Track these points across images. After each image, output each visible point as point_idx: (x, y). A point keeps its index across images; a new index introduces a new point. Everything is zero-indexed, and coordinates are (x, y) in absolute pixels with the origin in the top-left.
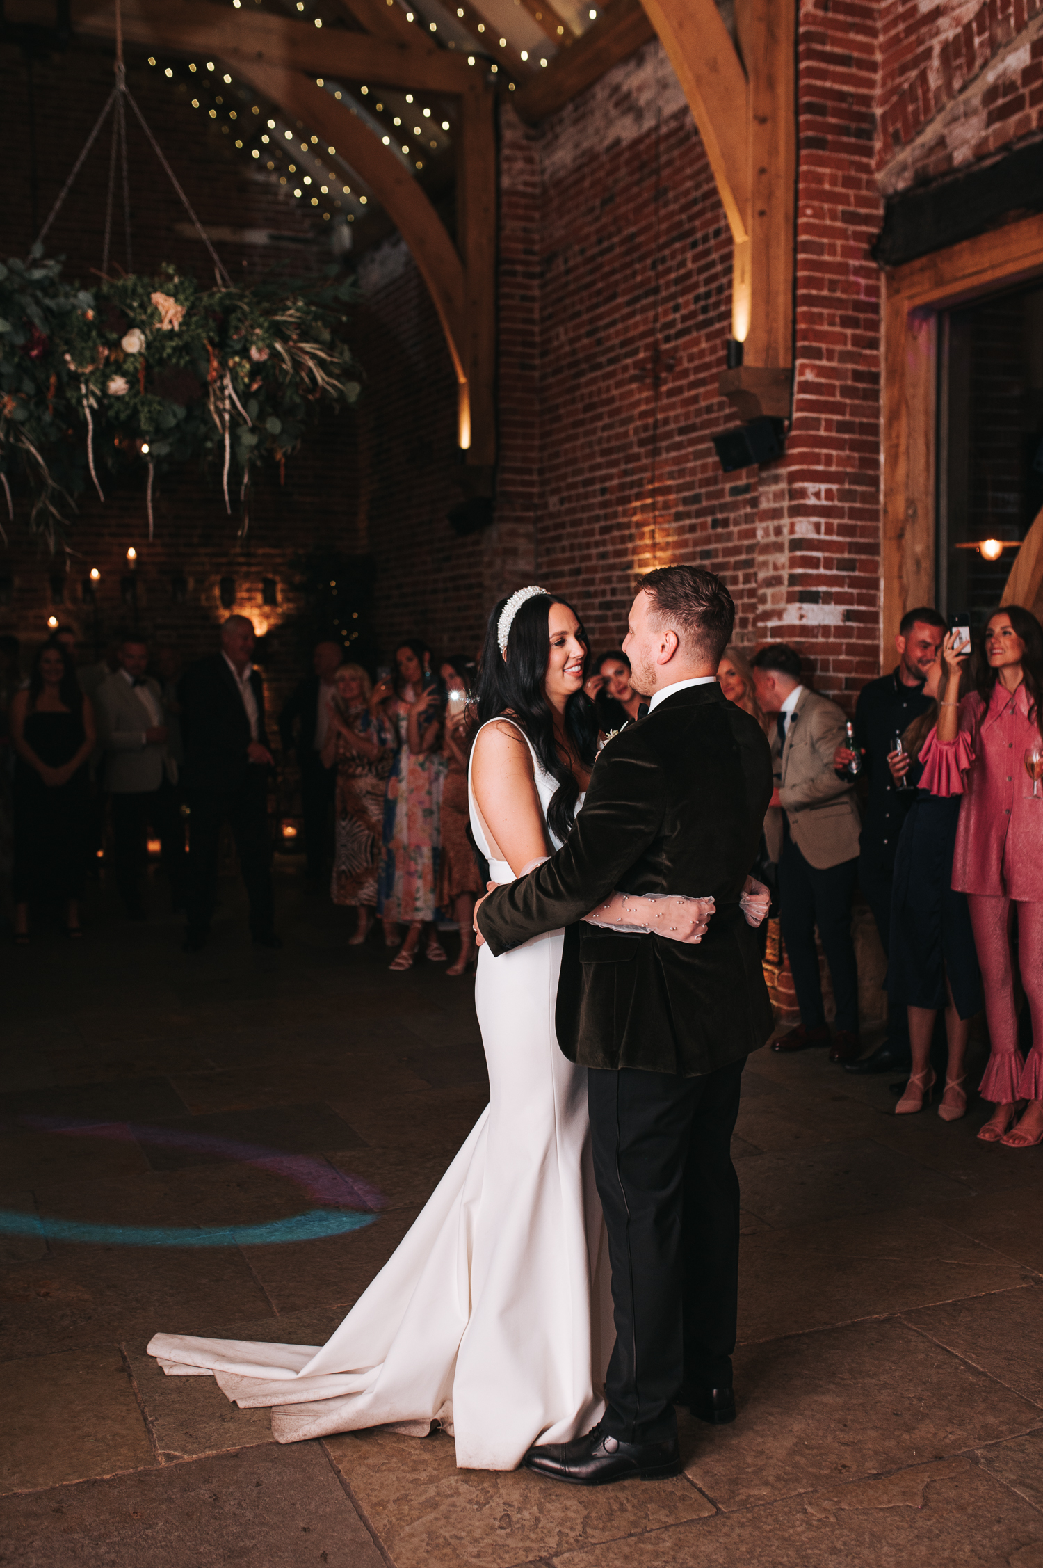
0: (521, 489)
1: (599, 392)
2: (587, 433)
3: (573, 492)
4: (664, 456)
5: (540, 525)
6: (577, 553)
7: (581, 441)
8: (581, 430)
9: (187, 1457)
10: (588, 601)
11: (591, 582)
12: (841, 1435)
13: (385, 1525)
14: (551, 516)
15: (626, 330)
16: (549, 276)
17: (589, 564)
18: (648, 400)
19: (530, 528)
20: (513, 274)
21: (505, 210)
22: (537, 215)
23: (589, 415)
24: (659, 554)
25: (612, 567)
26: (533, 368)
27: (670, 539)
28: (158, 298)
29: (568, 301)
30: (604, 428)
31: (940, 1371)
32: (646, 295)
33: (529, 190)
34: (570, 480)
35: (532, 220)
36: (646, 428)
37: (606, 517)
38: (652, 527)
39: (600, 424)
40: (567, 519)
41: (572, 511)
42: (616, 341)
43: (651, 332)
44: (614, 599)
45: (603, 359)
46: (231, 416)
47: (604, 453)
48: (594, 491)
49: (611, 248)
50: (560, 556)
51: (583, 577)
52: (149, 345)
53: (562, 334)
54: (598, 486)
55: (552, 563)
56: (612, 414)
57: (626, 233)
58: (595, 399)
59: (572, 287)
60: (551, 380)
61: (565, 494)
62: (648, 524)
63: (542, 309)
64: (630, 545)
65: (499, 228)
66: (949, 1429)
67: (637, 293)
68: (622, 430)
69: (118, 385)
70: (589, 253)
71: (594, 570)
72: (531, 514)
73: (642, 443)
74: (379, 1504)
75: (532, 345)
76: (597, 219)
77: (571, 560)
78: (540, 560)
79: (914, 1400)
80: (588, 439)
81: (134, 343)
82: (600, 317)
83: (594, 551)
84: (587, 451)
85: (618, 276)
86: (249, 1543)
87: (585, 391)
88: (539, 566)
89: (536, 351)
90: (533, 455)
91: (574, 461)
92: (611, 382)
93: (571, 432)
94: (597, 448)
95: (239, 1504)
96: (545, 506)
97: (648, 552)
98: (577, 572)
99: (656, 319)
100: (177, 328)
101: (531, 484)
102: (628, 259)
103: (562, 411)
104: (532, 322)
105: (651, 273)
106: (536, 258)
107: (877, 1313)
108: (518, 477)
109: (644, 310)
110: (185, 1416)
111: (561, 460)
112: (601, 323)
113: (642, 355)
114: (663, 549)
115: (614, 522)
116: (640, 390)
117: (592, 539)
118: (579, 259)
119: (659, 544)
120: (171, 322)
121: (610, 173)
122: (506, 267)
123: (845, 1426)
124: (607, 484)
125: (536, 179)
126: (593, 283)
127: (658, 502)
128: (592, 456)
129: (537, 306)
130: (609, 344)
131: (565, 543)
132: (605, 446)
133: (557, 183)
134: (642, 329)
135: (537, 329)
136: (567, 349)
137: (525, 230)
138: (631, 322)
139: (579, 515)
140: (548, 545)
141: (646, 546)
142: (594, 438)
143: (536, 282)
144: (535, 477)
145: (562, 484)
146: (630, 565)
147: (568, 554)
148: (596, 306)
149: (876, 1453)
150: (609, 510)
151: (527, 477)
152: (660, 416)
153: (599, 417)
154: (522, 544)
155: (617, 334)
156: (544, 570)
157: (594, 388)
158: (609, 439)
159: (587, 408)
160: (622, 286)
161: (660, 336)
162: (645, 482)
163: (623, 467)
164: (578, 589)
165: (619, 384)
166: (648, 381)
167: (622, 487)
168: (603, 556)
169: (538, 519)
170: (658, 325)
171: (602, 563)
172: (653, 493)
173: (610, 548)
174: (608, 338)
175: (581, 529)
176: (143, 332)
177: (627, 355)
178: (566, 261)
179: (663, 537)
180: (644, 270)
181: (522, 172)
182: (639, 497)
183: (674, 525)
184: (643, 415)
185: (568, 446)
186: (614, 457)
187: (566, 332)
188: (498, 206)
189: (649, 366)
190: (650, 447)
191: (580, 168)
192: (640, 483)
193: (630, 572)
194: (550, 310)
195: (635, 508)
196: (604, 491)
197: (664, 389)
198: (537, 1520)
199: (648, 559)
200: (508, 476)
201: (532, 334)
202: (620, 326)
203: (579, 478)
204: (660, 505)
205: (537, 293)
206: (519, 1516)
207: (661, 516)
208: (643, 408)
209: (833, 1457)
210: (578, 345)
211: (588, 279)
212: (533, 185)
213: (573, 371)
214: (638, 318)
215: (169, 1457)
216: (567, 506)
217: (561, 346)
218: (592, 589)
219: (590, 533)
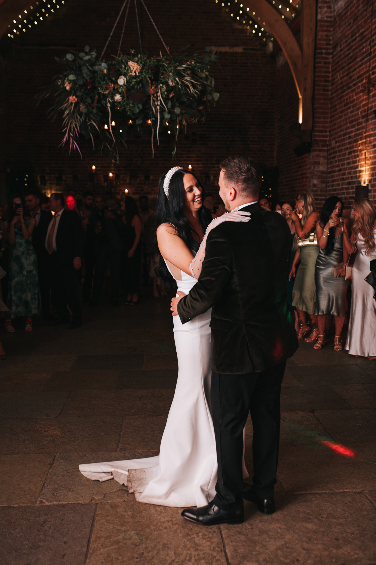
0: (322, 138)
1: (350, 98)
2: (345, 115)
3: (340, 139)
4: (370, 122)
5: (329, 152)
6: (340, 163)
7: (343, 118)
8: (343, 114)
9: (47, 503)
10: (343, 182)
11: (344, 174)
12: (305, 545)
13: (95, 547)
14: (333, 148)
15: (360, 72)
16: (335, 53)
17: (344, 167)
18: (366, 100)
19: (325, 154)
20: (321, 53)
21: (318, 28)
22: (332, 29)
23: (346, 107)
24: (367, 162)
25: (352, 168)
26: (328, 90)
27: (371, 156)
28: (131, 63)
29: (340, 63)
30: (351, 112)
31: (370, 522)
32: (367, 56)
33: (329, 19)
34: (339, 134)
35: (330, 31)
36: (364, 111)
37: (350, 148)
38: (365, 151)
39: (350, 111)
40: (337, 149)
41: (339, 146)
42: (356, 77)
43: (368, 71)
44: (352, 180)
45: (351, 85)
46: (160, 108)
47: (351, 122)
48: (347, 138)
49: (355, 39)
50: (335, 164)
51: (342, 172)
52: (127, 82)
53: (338, 76)
54: (348, 136)
55: (332, 167)
56: (354, 106)
57: (361, 32)
58: (348, 101)
59: (342, 56)
60: (334, 95)
61: (337, 140)
62: (364, 150)
63: (332, 67)
64: (357, 159)
65: (316, 36)
66: (357, 552)
67: (364, 56)
68: (357, 112)
69: (118, 97)
70: (348, 42)
71: (345, 169)
72: (326, 148)
73: (363, 117)
74: (99, 537)
75: (328, 81)
76: (351, 27)
77: (338, 166)
78: (328, 166)
79: (349, 533)
80: (345, 117)
81: (122, 81)
82: (351, 68)
83: (346, 162)
84: (345, 122)
85: (357, 50)
86: (42, 544)
87: (345, 98)
88: (328, 168)
89: (330, 84)
90: (327, 125)
91: (340, 127)
92: (354, 93)
93: (340, 115)
94: (348, 121)
95: (50, 527)
96: (331, 145)
97: (363, 161)
98: (340, 170)
99: (370, 66)
100: (138, 74)
101: (326, 136)
102: (361, 42)
103: (337, 107)
104: (329, 72)
105: (369, 47)
106: (331, 47)
107: (356, 489)
108: (321, 134)
109: (366, 62)
110: (58, 486)
111: (337, 126)
112: (351, 70)
113: (364, 81)
114: (368, 160)
115: (352, 150)
116: (363, 96)
117: (345, 157)
118: (345, 45)
119: (367, 158)
120: (135, 72)
121: (356, 8)
122: (318, 51)
123: (310, 540)
124: (351, 135)
125: (332, 14)
126: (349, 54)
127: (367, 141)
128: (346, 124)
129: (330, 66)
130: (354, 78)
131: (337, 159)
132: (351, 119)
133: (339, 15)
134: (365, 70)
135: (330, 75)
136: (340, 82)
137: (326, 36)
138: (361, 68)
139: (342, 148)
140: (331, 160)
141: (363, 159)
142: (347, 116)
143: (330, 56)
144: (328, 134)
145: (336, 136)
146: (357, 167)
147: (337, 163)
148: (350, 63)
149: (316, 556)
150: (351, 145)
151: (324, 134)
152: (370, 106)
153: (349, 108)
154: (322, 160)
155: (357, 74)
156: (330, 170)
157: (348, 96)
158: (352, 117)
159: (346, 105)
160: (359, 54)
161: (371, 72)
162: (363, 133)
163: (356, 127)
164: (341, 177)
165: (356, 94)
166: (366, 91)
167: (356, 135)
168: (349, 164)
169: (328, 150)
170: (370, 68)
171: (348, 166)
172: (366, 137)
173: (351, 160)
174: (353, 76)
175: (342, 153)
176: (125, 77)
177: (360, 82)
178: (341, 46)
179: (369, 155)
180: (366, 46)
181: (326, 12)
182: (361, 139)
183: (373, 150)
184: (364, 105)
185: (339, 120)
186: (354, 123)
187: (340, 75)
188: (316, 27)
189: (367, 86)
190: (365, 119)
191: (347, 7)
192: (361, 134)
193: (357, 169)
194: (335, 67)
195: (360, 144)
196: (350, 138)
197: (371, 94)
198: (153, 557)
199: (363, 164)
200: (316, 134)
201: (328, 77)
202: (357, 70)
203: (342, 133)
204: (368, 142)
205: (331, 60)
206: (147, 554)
207: (368, 146)
208: (364, 103)
209: (295, 554)
210: (344, 80)
211: (348, 53)
212: (331, 17)
213: (342, 90)
214: (364, 66)
215: (41, 502)
216: (338, 144)
217: (338, 81)
218: (345, 177)
219: (344, 155)
